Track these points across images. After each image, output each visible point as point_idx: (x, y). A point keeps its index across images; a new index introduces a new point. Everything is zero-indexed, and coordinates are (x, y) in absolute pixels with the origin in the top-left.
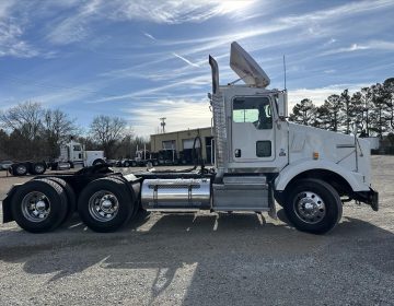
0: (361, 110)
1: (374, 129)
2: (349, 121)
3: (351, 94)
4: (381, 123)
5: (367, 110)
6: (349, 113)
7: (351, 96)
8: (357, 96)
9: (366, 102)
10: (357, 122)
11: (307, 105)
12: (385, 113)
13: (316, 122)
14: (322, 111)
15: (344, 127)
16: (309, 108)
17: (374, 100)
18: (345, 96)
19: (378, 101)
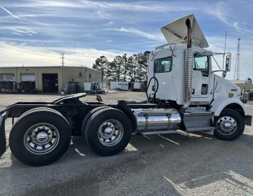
0: (132, 67)
1: (138, 78)
2: (126, 72)
3: (128, 57)
4: (141, 75)
5: (135, 67)
6: (126, 68)
7: (128, 58)
8: (131, 59)
9: (135, 63)
10: (130, 73)
11: (103, 60)
12: (143, 70)
13: (109, 71)
14: (112, 65)
15: (123, 76)
16: (105, 62)
17: (138, 62)
18: (125, 57)
19: (141, 63)
